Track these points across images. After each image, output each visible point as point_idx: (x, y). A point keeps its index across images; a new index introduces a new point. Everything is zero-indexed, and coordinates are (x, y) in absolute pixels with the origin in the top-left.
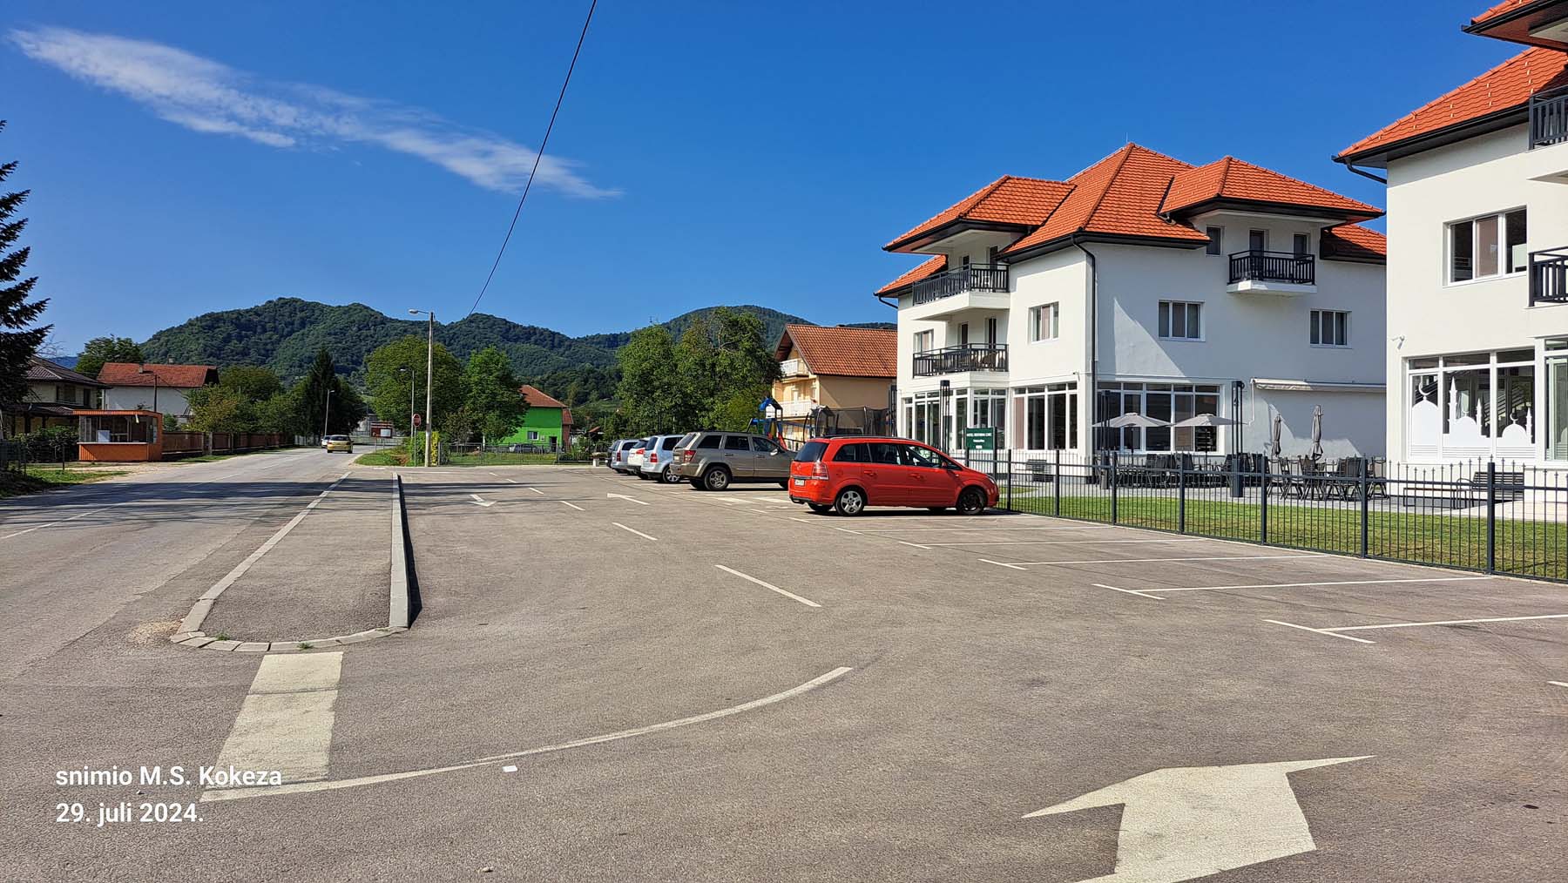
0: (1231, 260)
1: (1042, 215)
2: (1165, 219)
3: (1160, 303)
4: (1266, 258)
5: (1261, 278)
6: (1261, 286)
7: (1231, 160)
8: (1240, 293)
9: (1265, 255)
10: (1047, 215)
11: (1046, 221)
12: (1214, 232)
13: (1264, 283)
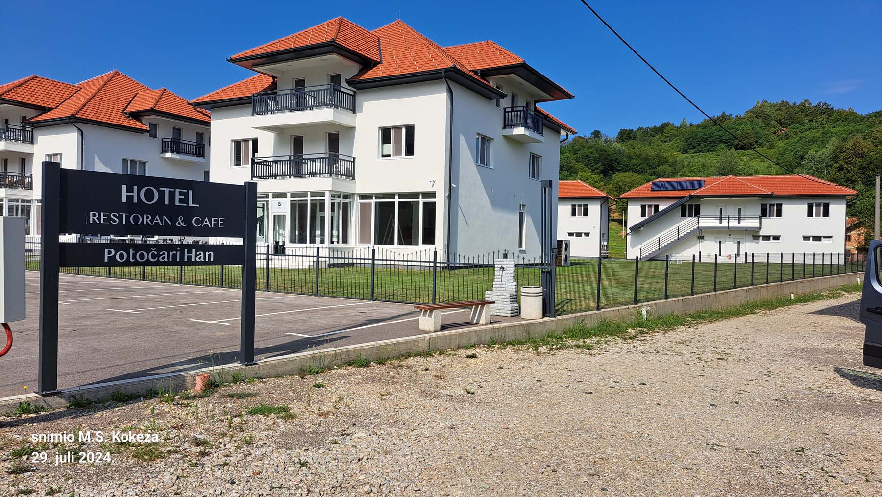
0: (162, 141)
1: (56, 102)
2: (126, 116)
3: (122, 160)
4: (181, 143)
5: (178, 153)
6: (177, 157)
7: (165, 90)
8: (167, 159)
9: (181, 141)
10: (60, 103)
11: (58, 106)
12: (154, 126)
13: (179, 155)
